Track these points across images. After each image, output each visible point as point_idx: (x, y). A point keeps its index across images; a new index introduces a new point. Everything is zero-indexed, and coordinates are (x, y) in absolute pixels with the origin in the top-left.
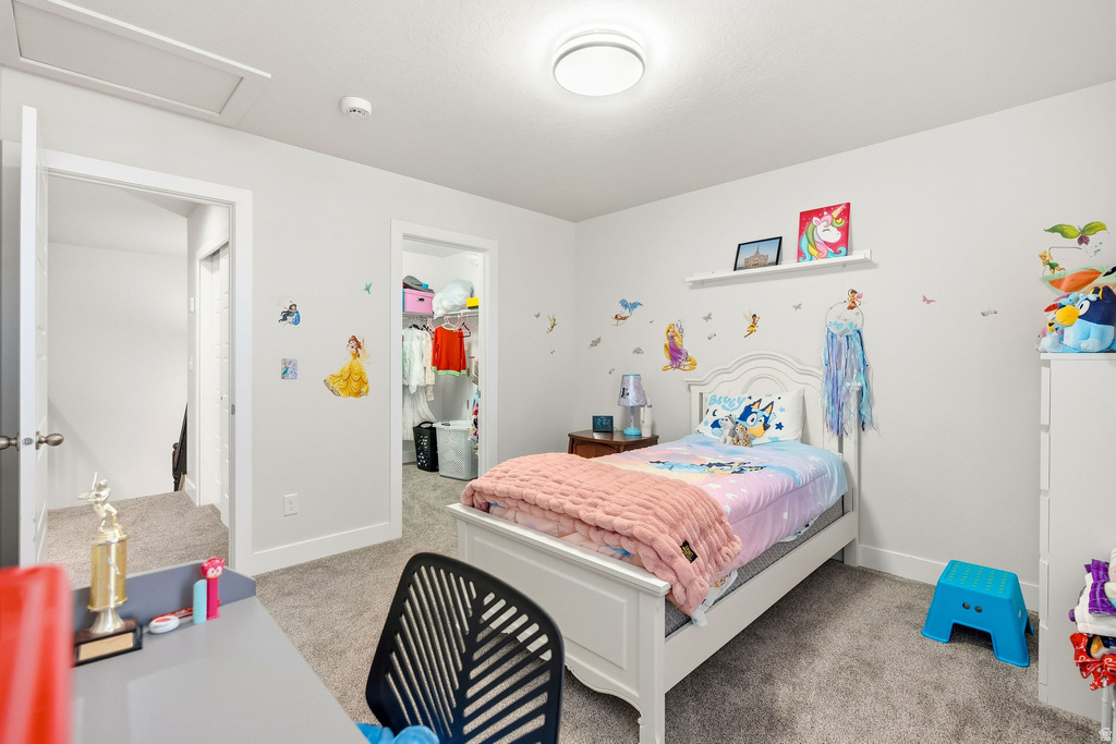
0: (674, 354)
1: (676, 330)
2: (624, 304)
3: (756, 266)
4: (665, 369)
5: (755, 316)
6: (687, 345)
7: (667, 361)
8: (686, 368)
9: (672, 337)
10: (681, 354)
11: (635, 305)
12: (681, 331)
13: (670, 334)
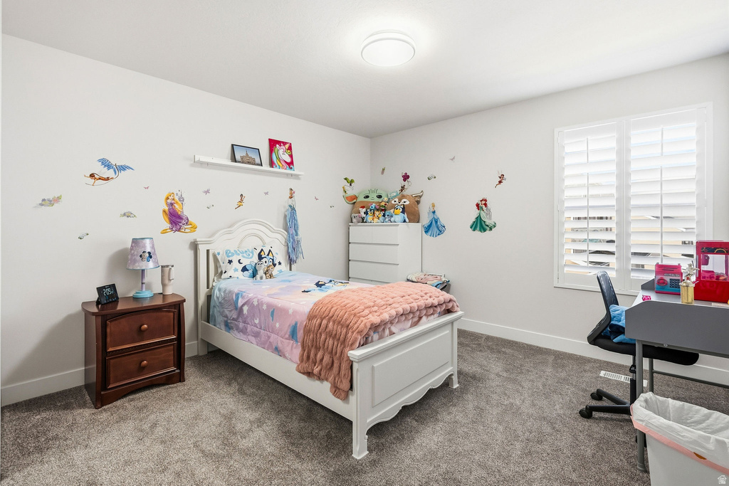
0: (174, 219)
1: (177, 198)
2: (106, 164)
3: (249, 163)
4: (164, 232)
5: (242, 195)
6: (186, 211)
7: (168, 225)
8: (187, 230)
9: (172, 204)
10: (182, 219)
11: (123, 168)
12: (181, 199)
13: (169, 201)
